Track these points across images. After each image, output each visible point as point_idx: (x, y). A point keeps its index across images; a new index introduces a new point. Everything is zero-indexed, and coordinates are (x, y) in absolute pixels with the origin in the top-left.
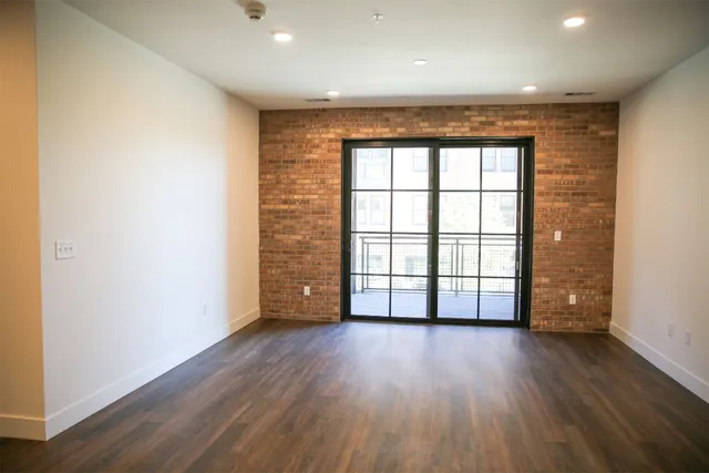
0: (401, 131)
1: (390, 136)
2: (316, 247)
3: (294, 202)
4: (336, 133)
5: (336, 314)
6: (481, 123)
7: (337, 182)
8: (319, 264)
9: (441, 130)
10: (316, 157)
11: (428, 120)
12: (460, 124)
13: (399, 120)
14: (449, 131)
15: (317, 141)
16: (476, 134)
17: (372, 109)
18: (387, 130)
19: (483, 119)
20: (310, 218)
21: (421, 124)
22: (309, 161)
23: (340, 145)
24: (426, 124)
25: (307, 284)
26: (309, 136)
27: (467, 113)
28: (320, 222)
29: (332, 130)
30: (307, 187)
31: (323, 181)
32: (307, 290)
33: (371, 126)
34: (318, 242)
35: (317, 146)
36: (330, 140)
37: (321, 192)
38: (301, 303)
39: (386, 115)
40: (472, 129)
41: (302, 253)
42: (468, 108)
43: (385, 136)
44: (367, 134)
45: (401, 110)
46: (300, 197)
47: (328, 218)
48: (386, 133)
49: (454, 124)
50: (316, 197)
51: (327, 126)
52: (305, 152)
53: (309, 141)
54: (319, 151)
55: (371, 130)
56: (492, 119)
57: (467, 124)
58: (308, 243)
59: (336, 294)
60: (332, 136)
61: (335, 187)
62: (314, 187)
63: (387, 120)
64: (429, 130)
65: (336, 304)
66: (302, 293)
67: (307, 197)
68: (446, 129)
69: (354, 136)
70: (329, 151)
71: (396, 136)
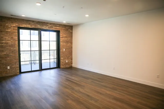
0: (33, 27)
1: (31, 27)
2: (11, 56)
3: (3, 43)
4: (16, 25)
5: (18, 72)
6: (50, 27)
7: (17, 38)
8: (12, 60)
9: (42, 27)
10: (9, 31)
11: (39, 25)
12: (46, 26)
13: (32, 24)
14: (44, 28)
15: (10, 26)
16: (49, 29)
17: (26, 20)
18: (30, 26)
19: (51, 26)
20: (8, 48)
21: (38, 25)
22: (7, 32)
23: (17, 28)
24: (39, 26)
25: (8, 66)
26: (7, 25)
27: (48, 24)
28: (12, 49)
29: (14, 24)
30: (7, 39)
31: (12, 38)
32: (9, 68)
34: (11, 54)
35: (10, 28)
36: (14, 27)
37: (11, 40)
38: (7, 71)
39: (29, 22)
40: (49, 28)
41: (6, 57)
42: (48, 23)
43: (29, 27)
44: (25, 26)
45: (33, 21)
46: (5, 42)
47: (14, 47)
48: (29, 26)
49: (45, 26)
50: (10, 42)
51: (13, 22)
52: (6, 29)
54: (10, 29)
55: (25, 25)
56: (52, 26)
57: (48, 27)
58: (8, 54)
59: (18, 67)
60: (14, 25)
61: (16, 39)
62: (9, 39)
63: (30, 23)
64: (40, 27)
65: (18, 70)
66: (7, 68)
67: (7, 42)
68: (43, 27)
69: (21, 26)
70: (14, 29)
71: (32, 27)
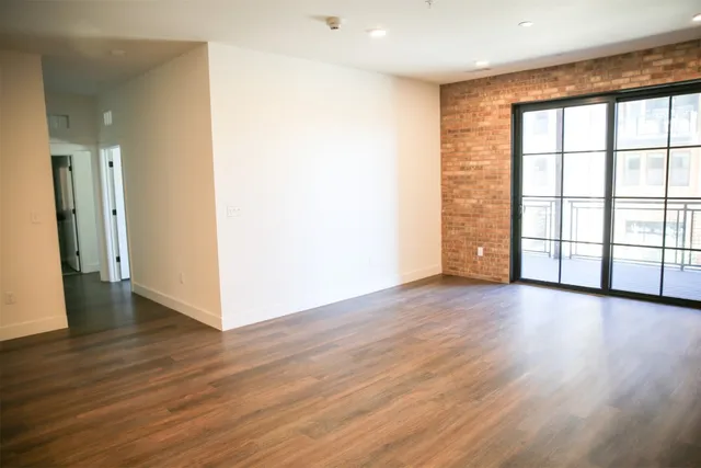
0: (570, 90)
1: (558, 96)
2: (488, 211)
3: (469, 169)
4: (505, 99)
5: (505, 276)
6: (666, 68)
7: (507, 148)
8: (491, 227)
9: (616, 82)
10: (486, 123)
11: (600, 73)
12: (638, 73)
13: (568, 77)
14: (625, 82)
15: (489, 109)
16: (658, 82)
17: (539, 70)
18: (555, 90)
19: (670, 62)
20: (483, 183)
21: (592, 79)
22: (482, 129)
23: (509, 111)
24: (598, 78)
25: (480, 245)
26: (482, 104)
27: (647, 59)
28: (492, 187)
29: (502, 97)
30: (480, 153)
31: (494, 148)
32: (480, 251)
33: (540, 88)
34: (490, 206)
35: (489, 114)
36: (501, 107)
37: (493, 157)
38: (475, 262)
39: (555, 74)
40: (653, 77)
41: (478, 216)
42: (649, 52)
43: (553, 97)
44: (536, 96)
45: (571, 66)
46: (475, 163)
47: (499, 183)
48: (554, 93)
49: (630, 73)
50: (488, 162)
51: (497, 93)
52: (478, 120)
53: (483, 109)
54: (490, 118)
55: (539, 92)
56: (681, 60)
57: (648, 71)
58: (481, 207)
59: (505, 257)
60: (502, 102)
61: (505, 152)
62: (486, 153)
63: (556, 79)
64: (601, 84)
65: (506, 266)
67: (480, 163)
68: (621, 81)
69: (523, 100)
70: (500, 117)
71: (564, 95)
